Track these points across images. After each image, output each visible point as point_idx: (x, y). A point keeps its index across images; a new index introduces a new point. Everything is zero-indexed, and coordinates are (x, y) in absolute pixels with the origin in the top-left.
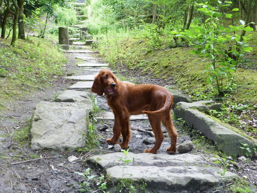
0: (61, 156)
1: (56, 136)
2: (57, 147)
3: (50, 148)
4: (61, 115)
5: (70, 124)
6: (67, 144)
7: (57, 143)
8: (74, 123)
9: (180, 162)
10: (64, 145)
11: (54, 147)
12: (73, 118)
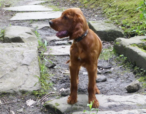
0: (19, 100)
1: (13, 80)
2: (14, 91)
3: (8, 93)
4: (14, 58)
5: (24, 66)
6: (23, 88)
7: (14, 87)
8: (27, 65)
9: (133, 104)
10: (21, 89)
11: (11, 91)
12: (26, 61)
